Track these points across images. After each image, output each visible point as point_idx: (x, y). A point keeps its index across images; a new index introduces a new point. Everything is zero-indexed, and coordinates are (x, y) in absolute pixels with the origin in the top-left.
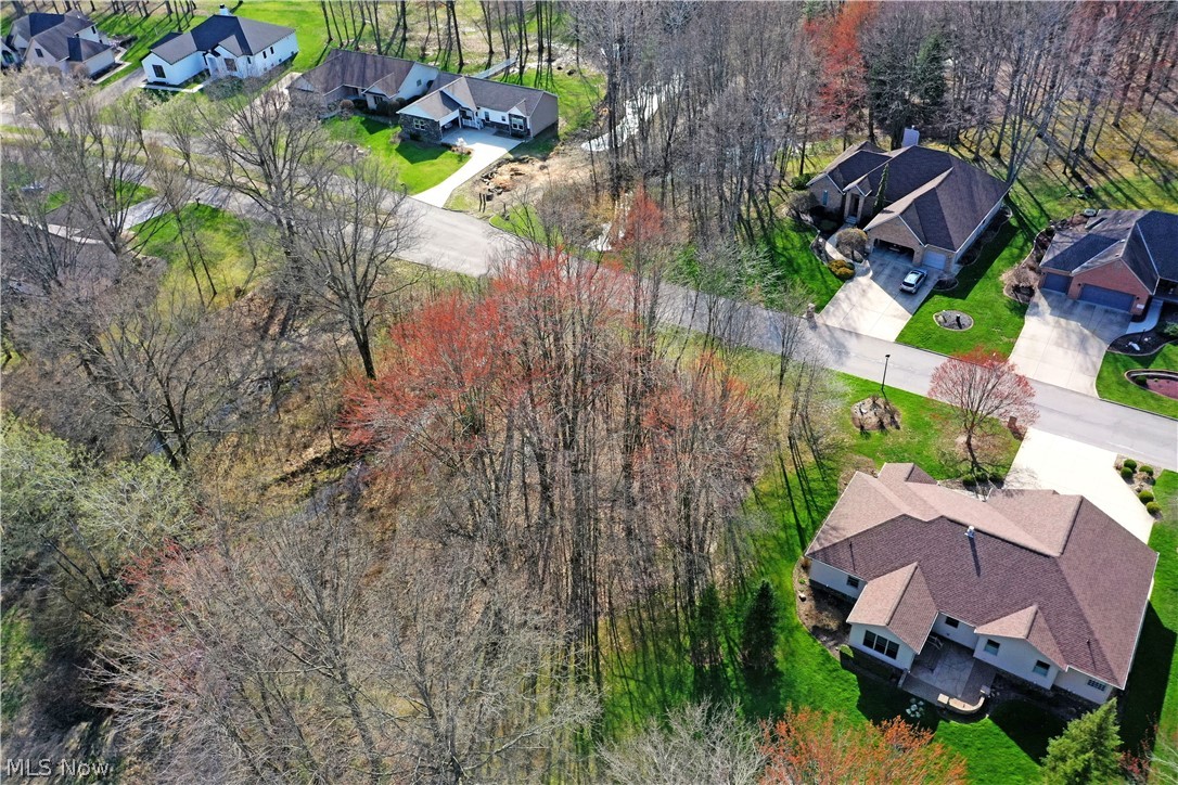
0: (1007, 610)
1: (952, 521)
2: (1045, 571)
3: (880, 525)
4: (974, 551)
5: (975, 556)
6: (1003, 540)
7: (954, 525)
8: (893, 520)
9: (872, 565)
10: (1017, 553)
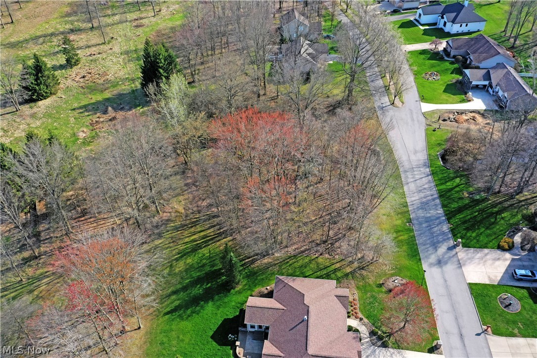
0: (279, 347)
1: (308, 311)
2: (300, 352)
3: (296, 290)
4: (299, 324)
5: (297, 326)
6: (307, 331)
7: (307, 312)
8: (300, 292)
9: (280, 296)
10: (304, 339)
